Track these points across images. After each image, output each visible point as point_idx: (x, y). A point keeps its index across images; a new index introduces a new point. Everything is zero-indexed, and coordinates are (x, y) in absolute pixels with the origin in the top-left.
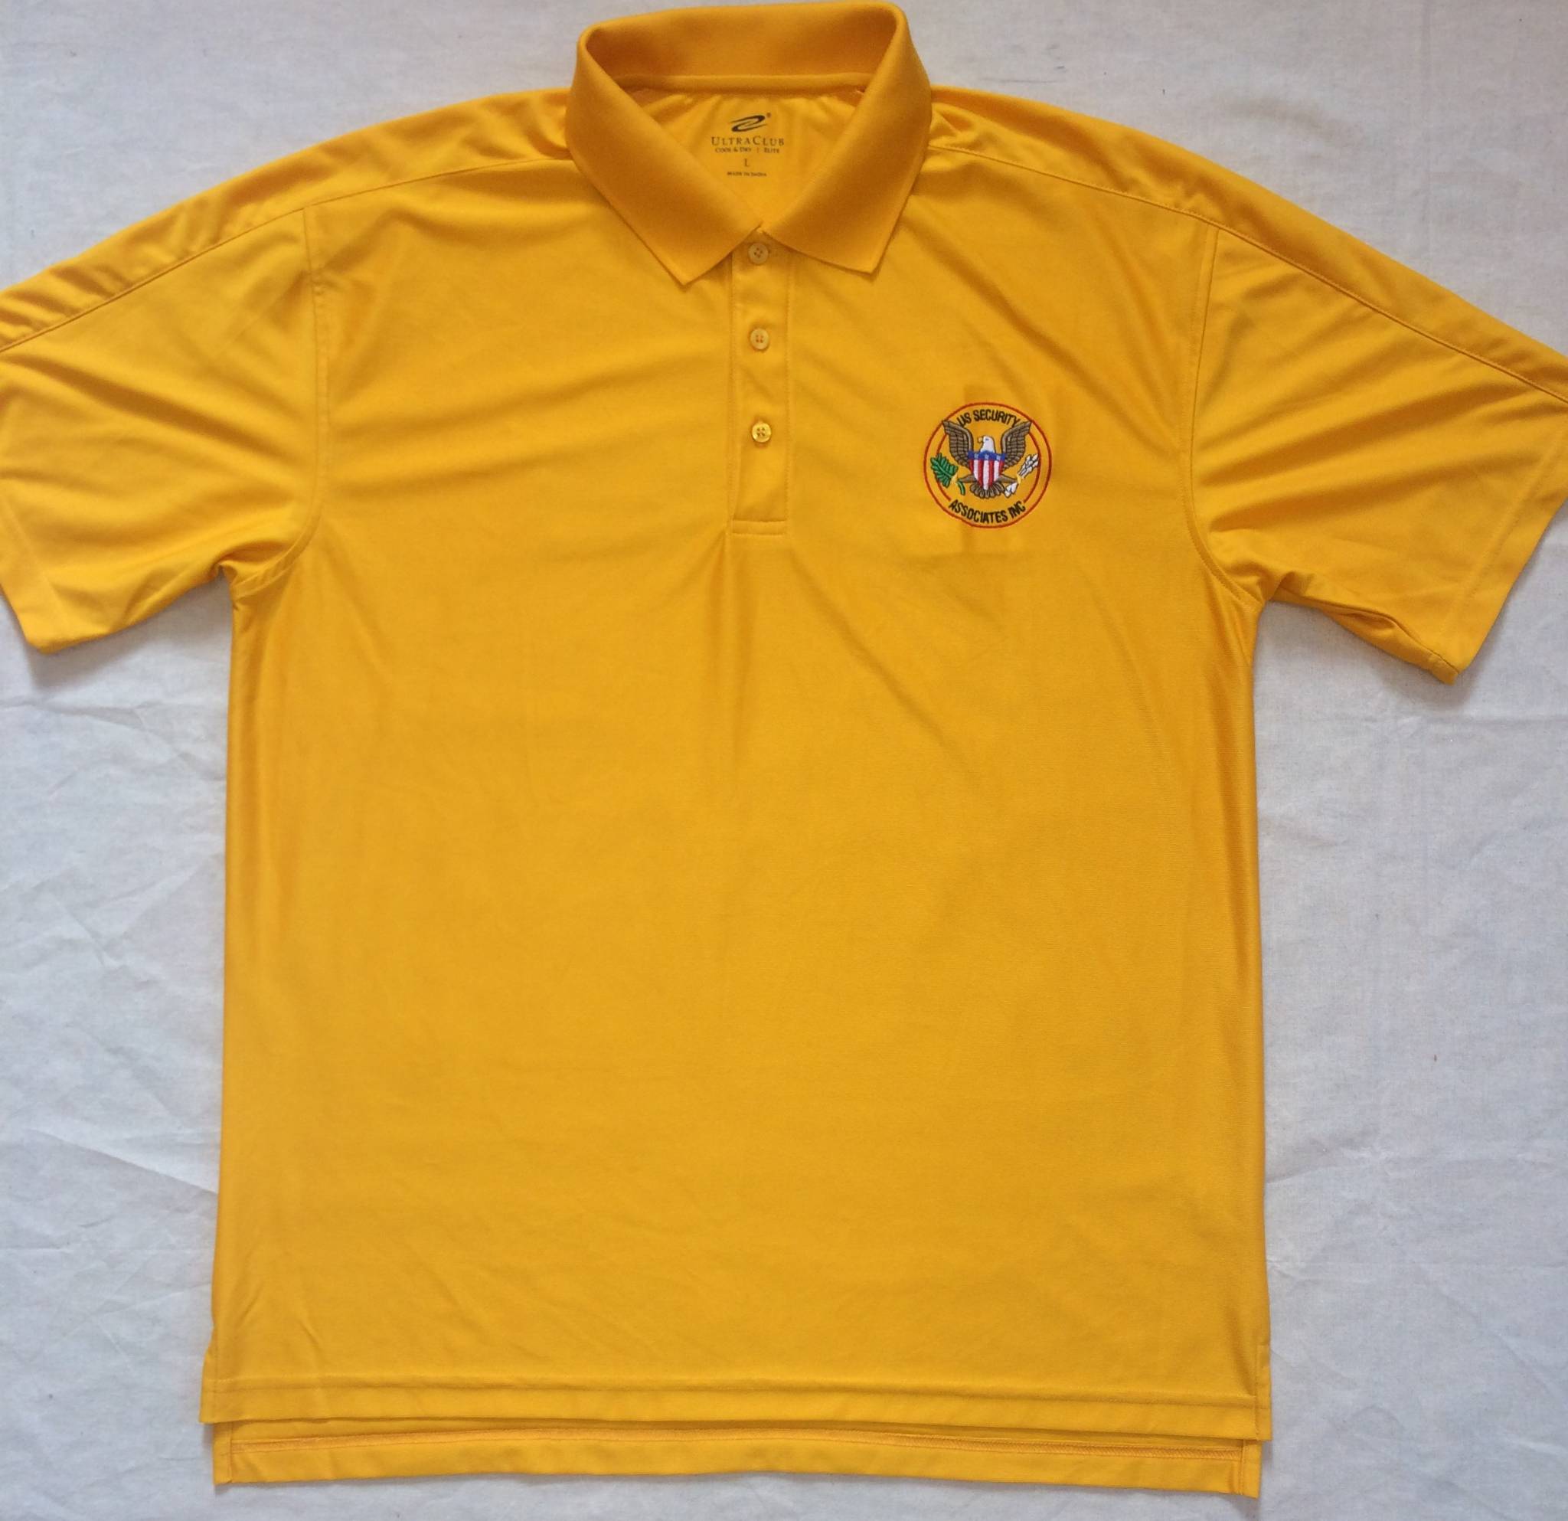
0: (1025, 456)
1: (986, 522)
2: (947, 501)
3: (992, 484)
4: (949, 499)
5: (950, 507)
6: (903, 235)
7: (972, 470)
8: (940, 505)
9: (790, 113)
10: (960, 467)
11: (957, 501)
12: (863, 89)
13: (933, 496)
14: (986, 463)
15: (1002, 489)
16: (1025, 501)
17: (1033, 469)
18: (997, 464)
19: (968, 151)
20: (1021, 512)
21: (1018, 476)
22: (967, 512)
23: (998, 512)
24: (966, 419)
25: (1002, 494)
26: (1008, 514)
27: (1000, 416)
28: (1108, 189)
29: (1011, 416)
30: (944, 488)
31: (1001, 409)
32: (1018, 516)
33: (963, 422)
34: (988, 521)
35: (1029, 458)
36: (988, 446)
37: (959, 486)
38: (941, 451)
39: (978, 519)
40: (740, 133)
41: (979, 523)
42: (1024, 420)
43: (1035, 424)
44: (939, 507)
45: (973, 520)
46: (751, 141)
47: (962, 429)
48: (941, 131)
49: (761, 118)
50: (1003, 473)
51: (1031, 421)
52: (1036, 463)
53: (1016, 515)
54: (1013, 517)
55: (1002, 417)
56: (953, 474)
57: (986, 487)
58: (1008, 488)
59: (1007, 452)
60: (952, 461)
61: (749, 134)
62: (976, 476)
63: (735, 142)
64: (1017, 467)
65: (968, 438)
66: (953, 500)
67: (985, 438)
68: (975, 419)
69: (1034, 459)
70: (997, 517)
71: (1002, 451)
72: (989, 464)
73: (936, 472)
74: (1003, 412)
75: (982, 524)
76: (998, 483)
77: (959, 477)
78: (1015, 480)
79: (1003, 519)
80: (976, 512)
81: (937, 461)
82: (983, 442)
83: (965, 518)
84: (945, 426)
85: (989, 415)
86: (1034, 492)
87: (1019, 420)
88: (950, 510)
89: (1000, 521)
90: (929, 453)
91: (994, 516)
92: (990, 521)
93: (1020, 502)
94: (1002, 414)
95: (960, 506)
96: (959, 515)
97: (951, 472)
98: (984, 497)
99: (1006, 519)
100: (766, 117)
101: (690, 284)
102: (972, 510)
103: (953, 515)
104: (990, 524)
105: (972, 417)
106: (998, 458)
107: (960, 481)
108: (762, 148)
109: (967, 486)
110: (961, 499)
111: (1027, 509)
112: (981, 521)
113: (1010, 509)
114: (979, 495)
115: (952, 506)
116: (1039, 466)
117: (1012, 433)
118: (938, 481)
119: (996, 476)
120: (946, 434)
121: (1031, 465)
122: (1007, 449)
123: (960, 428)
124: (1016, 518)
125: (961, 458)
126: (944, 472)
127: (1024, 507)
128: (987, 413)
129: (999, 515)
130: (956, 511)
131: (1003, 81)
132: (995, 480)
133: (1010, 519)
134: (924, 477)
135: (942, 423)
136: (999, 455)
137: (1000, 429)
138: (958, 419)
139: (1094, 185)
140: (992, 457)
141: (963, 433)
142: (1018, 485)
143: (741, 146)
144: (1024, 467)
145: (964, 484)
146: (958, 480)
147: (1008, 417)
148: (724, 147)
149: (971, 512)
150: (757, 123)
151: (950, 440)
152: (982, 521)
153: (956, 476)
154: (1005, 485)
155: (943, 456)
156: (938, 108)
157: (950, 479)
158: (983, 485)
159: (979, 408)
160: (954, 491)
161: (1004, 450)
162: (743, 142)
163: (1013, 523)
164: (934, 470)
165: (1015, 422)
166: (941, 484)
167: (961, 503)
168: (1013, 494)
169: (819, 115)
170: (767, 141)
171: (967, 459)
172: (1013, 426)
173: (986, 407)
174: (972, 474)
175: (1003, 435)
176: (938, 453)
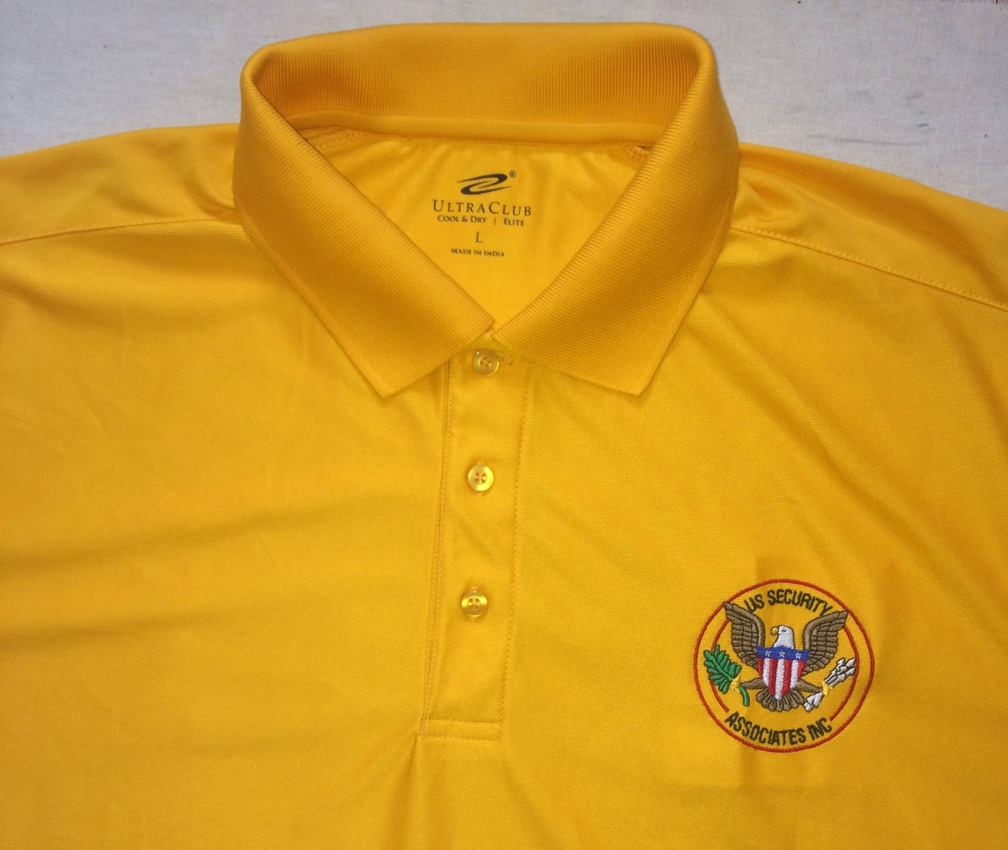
0: (835, 659)
1: (775, 743)
2: (724, 712)
3: (787, 691)
4: (727, 710)
5: (726, 721)
6: (687, 346)
7: (761, 672)
8: (714, 717)
9: (542, 173)
10: (744, 666)
11: (737, 714)
12: (648, 146)
13: (705, 704)
14: (781, 662)
15: (802, 700)
16: (832, 719)
17: (846, 677)
18: (795, 665)
19: (785, 238)
20: (825, 733)
21: (823, 684)
22: (751, 730)
23: (793, 731)
24: (757, 603)
25: (801, 706)
26: (806, 733)
27: (804, 600)
28: (979, 299)
29: (820, 601)
30: (720, 694)
31: (806, 590)
32: (821, 738)
33: (752, 608)
34: (779, 744)
35: (841, 662)
36: (785, 640)
37: (742, 693)
38: (719, 642)
39: (765, 739)
40: (472, 196)
41: (766, 745)
42: (838, 608)
43: (853, 615)
44: (711, 719)
45: (757, 741)
46: (486, 208)
47: (752, 617)
48: (750, 208)
49: (502, 178)
50: (803, 678)
51: (848, 611)
52: (851, 671)
53: (818, 737)
54: (813, 739)
55: (807, 601)
56: (735, 677)
57: (778, 696)
58: (810, 699)
59: (811, 650)
60: (734, 657)
61: (485, 199)
62: (766, 680)
63: (464, 208)
64: (824, 672)
65: (757, 628)
66: (731, 712)
67: (781, 628)
68: (769, 601)
69: (848, 665)
70: (791, 737)
71: (804, 649)
72: (785, 664)
73: (710, 670)
74: (808, 595)
75: (770, 746)
76: (796, 692)
77: (744, 680)
78: (820, 689)
79: (800, 740)
80: (764, 729)
81: (713, 655)
82: (777, 633)
83: (747, 739)
84: (726, 610)
85: (789, 596)
86: (845, 707)
87: (831, 607)
88: (727, 725)
89: (796, 742)
90: (703, 642)
91: (787, 735)
92: (781, 742)
93: (825, 720)
94: (807, 598)
95: (742, 721)
96: (739, 734)
97: (731, 672)
98: (775, 710)
99: (803, 739)
100: (508, 176)
101: (391, 397)
102: (757, 727)
103: (731, 734)
104: (781, 747)
105: (765, 599)
106: (798, 656)
107: (743, 686)
108: (500, 217)
109: (752, 693)
110: (743, 712)
111: (834, 729)
112: (769, 742)
113: (811, 727)
114: (767, 707)
115: (730, 720)
116: (855, 674)
117: (819, 624)
118: (712, 682)
119: (793, 683)
120: (728, 620)
121: (844, 672)
122: (810, 646)
123: (748, 615)
124: (817, 740)
125: (746, 655)
126: (721, 671)
127: (829, 727)
128: (786, 594)
129: (796, 735)
130: (735, 728)
131: (841, 141)
132: (791, 686)
133: (809, 741)
134: (693, 675)
135: (724, 605)
136: (800, 652)
137: (802, 617)
138: (745, 602)
139: (960, 292)
140: (790, 655)
141: (751, 621)
142: (823, 696)
143: (473, 214)
144: (834, 673)
145: (748, 690)
146: (741, 684)
147: (816, 602)
148: (450, 214)
149: (756, 731)
150: (496, 183)
151: (733, 628)
152: (771, 742)
153: (737, 679)
154: (805, 694)
155: (721, 649)
156: (748, 174)
157: (730, 682)
158: (775, 693)
159: (776, 587)
160: (733, 699)
161: (807, 647)
162: (475, 209)
163: (813, 746)
164: (708, 667)
165: (825, 610)
166: (717, 687)
167: (742, 718)
168: (817, 707)
169: (581, 177)
170: (509, 210)
171: (755, 658)
172: (822, 615)
173: (786, 586)
174: (761, 677)
175: (806, 626)
176: (715, 645)
